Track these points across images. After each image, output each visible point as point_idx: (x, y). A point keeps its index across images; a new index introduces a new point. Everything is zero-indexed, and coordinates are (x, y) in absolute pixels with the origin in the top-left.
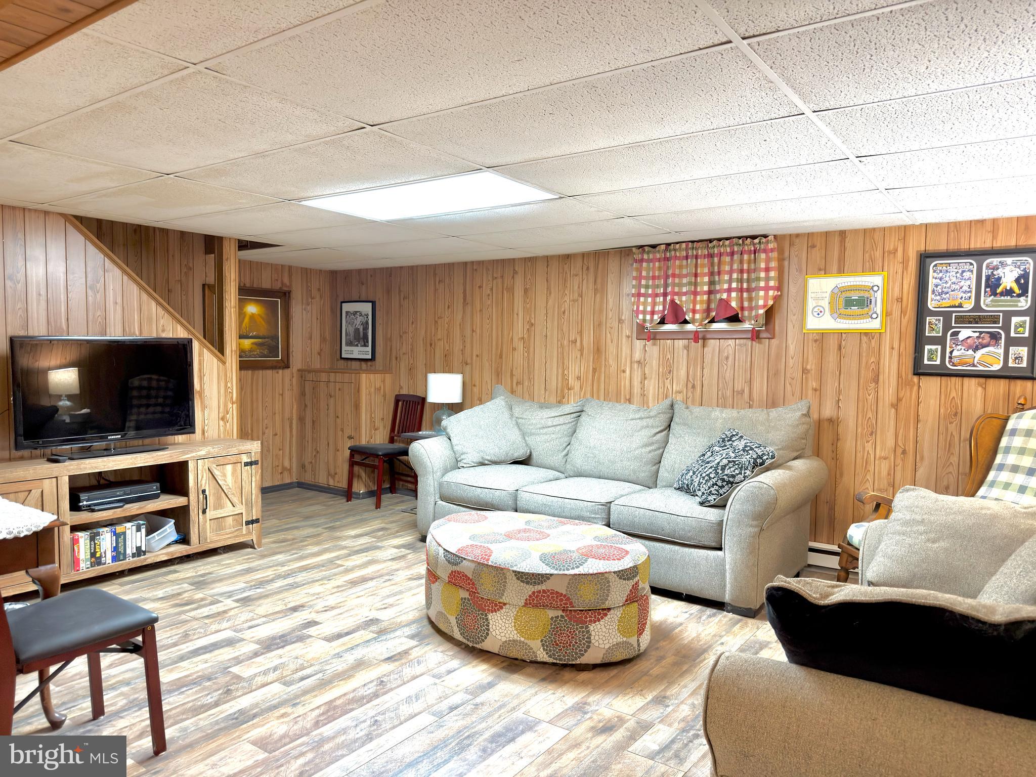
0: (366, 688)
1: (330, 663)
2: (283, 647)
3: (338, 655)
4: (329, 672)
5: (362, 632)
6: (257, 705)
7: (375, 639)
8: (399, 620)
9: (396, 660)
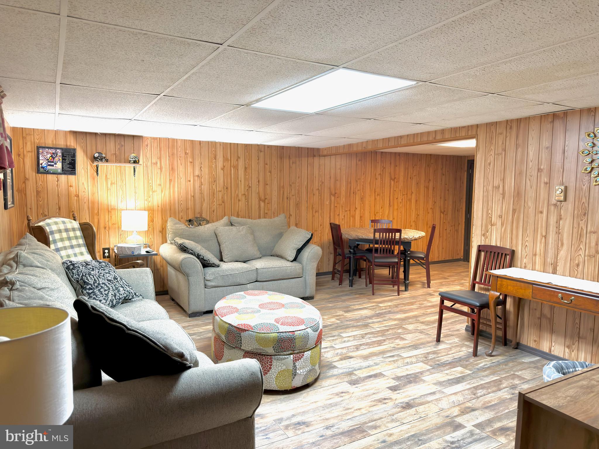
0: (364, 348)
1: (380, 361)
2: (408, 375)
3: (376, 364)
4: (381, 357)
5: (362, 376)
6: (410, 350)
7: (355, 370)
8: (337, 381)
9: (348, 356)
